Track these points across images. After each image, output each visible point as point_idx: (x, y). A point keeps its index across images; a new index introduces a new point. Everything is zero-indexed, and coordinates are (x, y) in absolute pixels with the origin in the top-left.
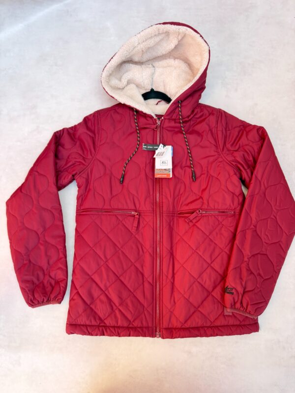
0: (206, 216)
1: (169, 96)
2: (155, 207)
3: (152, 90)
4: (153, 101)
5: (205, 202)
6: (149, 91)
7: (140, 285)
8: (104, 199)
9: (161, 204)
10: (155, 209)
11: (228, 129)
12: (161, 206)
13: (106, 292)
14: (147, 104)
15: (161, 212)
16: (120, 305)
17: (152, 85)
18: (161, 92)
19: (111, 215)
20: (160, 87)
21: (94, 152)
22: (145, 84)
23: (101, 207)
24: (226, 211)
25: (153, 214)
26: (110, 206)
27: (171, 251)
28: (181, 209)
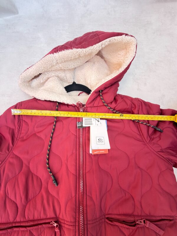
2: (77, 216)
3: (74, 83)
6: (72, 84)
10: (77, 219)
12: (85, 212)
14: (69, 95)
17: (74, 79)
18: (82, 84)
19: (24, 231)
20: (82, 80)
21: (12, 146)
22: (68, 78)
23: (11, 219)
24: (163, 218)
25: (74, 228)
26: (25, 216)
28: (110, 212)
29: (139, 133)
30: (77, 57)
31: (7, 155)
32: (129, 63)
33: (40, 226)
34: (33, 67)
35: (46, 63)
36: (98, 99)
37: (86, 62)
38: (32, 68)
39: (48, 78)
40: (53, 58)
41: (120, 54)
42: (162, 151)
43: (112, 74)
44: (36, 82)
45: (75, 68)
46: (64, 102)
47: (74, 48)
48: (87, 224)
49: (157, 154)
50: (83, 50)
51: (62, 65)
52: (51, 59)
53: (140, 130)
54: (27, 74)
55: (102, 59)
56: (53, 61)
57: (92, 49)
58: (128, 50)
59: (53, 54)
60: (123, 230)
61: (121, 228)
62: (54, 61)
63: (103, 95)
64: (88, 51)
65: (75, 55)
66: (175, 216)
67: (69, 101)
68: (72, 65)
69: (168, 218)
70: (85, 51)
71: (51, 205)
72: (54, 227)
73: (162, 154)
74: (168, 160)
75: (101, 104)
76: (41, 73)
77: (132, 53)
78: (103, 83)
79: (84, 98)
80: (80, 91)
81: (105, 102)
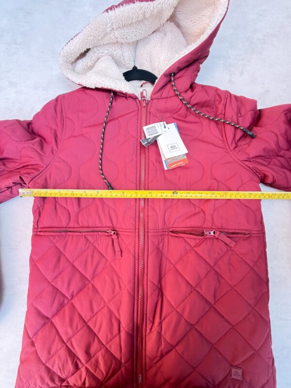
0: (209, 238)
2: (137, 224)
3: (135, 68)
5: (209, 217)
6: (132, 69)
7: (116, 336)
8: (69, 213)
9: (146, 218)
10: (137, 226)
11: (239, 115)
12: (146, 221)
13: (69, 345)
15: (146, 230)
16: (87, 362)
17: (134, 61)
18: (147, 70)
19: (78, 236)
20: (146, 63)
21: (56, 149)
22: (126, 59)
23: (64, 225)
24: (237, 231)
25: (134, 234)
26: (78, 223)
27: (159, 286)
28: (175, 225)
29: (221, 139)
30: (141, 17)
31: (51, 158)
32: (216, 25)
33: (95, 233)
34: (79, 36)
35: (98, 28)
36: (169, 86)
37: (153, 33)
38: (77, 37)
39: (98, 59)
40: (107, 18)
41: (205, 14)
42: (248, 160)
43: (190, 46)
44: (81, 64)
45: (138, 41)
46: (121, 90)
47: (136, 1)
48: (148, 232)
49: (242, 164)
50: (149, 5)
51: (119, 34)
52: (105, 20)
53: (224, 133)
54: (71, 48)
55: (178, 29)
56: (106, 25)
57: (162, 3)
58: (216, 6)
59: (108, 12)
60: (188, 241)
61: (187, 239)
62: (108, 25)
63: (175, 81)
64: (156, 7)
65: (138, 13)
66: (252, 230)
67: (128, 88)
68: (133, 34)
69: (243, 232)
70: (152, 6)
71: (107, 213)
72: (112, 235)
73: (247, 163)
74: (255, 171)
75: (172, 93)
76: (90, 49)
77: (221, 9)
78: (176, 61)
79: (148, 89)
80: (144, 80)
81: (177, 90)
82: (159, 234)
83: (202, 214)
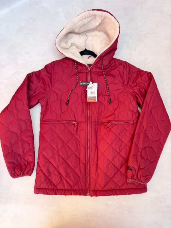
0: (117, 125)
1: (96, 53)
2: (87, 119)
4: (86, 56)
5: (117, 116)
6: (84, 50)
7: (78, 165)
8: (56, 113)
9: (90, 117)
11: (130, 73)
12: (91, 118)
13: (58, 169)
14: (82, 58)
15: (91, 122)
16: (66, 177)
17: (85, 46)
22: (82, 46)
23: (55, 119)
25: (85, 123)
26: (60, 118)
27: (96, 145)
28: (103, 120)
48: (91, 123)
79: (92, 60)
80: (90, 55)
82: (96, 124)
83: (114, 115)
